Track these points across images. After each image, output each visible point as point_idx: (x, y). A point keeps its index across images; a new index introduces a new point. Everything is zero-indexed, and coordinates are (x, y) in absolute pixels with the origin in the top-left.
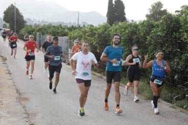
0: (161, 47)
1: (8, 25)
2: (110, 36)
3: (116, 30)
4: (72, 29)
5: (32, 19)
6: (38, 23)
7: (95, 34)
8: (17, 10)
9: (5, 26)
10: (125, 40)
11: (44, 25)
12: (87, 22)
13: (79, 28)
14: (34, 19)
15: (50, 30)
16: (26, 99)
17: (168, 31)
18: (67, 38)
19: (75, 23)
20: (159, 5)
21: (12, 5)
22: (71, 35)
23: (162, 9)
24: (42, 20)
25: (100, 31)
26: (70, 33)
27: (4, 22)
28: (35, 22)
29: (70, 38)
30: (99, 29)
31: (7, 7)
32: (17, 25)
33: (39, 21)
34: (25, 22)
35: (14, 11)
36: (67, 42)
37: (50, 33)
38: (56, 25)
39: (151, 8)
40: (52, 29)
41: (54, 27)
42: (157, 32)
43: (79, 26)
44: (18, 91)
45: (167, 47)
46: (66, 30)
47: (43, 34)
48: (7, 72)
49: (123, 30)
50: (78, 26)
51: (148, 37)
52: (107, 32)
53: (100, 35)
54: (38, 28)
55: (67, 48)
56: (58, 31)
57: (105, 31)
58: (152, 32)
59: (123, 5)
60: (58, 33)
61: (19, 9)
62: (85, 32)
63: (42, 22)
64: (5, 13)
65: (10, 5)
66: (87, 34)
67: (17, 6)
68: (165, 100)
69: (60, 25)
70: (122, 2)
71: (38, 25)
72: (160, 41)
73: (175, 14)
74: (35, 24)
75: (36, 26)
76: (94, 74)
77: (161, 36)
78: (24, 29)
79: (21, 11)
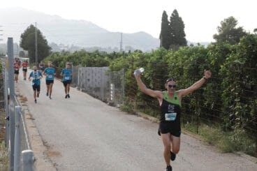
0: (241, 80)
1: (26, 52)
2: (167, 66)
3: (176, 57)
4: (114, 56)
5: (58, 44)
6: (66, 49)
7: (147, 63)
8: (39, 32)
9: (22, 55)
10: (190, 71)
11: (76, 52)
12: (132, 46)
13: (124, 55)
14: (61, 44)
15: (84, 59)
16: (57, 154)
17: (250, 57)
18: (107, 68)
19: (116, 48)
20: (232, 21)
21: (32, 26)
22: (113, 64)
23: (237, 27)
24: (72, 45)
25: (154, 59)
26: (112, 62)
27: (22, 49)
28: (62, 49)
29: (112, 69)
30: (152, 56)
31: (25, 29)
32: (39, 52)
33: (67, 47)
34: (50, 48)
35: (34, 34)
36: (108, 75)
37: (84, 62)
38: (91, 51)
39: (220, 26)
40: (87, 57)
41: (89, 54)
42: (234, 59)
43: (124, 52)
44: (45, 143)
45: (249, 79)
46: (106, 58)
47: (75, 64)
48: (29, 117)
49: (186, 57)
50: (121, 53)
51: (222, 66)
52: (163, 61)
53: (153, 64)
54: (67, 57)
55: (108, 82)
56: (95, 59)
57: (161, 58)
58: (227, 59)
59: (183, 22)
60: (94, 62)
61: (41, 31)
62: (133, 60)
63: (73, 47)
64: (22, 36)
65: (29, 25)
66: (135, 63)
67: (39, 28)
68: (248, 154)
69: (97, 51)
70: (181, 18)
71: (68, 52)
72: (239, 71)
73: (254, 33)
74: (63, 51)
75: (65, 53)
76: (147, 118)
77: (240, 65)
78: (48, 58)
79: (45, 34)
